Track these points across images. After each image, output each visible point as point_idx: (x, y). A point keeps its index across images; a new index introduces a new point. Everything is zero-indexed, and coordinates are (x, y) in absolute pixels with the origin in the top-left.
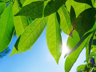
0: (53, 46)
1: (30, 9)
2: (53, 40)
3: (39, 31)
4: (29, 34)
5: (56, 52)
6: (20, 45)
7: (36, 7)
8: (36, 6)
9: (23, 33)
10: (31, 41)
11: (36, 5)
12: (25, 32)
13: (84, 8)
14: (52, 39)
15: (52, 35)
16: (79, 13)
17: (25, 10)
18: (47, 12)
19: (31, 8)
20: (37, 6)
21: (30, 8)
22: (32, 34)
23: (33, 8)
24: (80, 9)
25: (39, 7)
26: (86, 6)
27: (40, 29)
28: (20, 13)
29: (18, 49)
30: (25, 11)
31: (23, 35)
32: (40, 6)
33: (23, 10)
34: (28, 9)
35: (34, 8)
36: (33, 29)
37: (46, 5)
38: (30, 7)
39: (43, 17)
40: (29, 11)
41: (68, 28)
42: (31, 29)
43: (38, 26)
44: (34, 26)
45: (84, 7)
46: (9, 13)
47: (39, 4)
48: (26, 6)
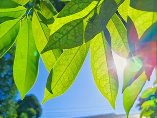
0: (105, 82)
1: (62, 37)
2: (104, 73)
3: (79, 61)
4: (65, 67)
5: (110, 91)
6: (54, 85)
7: (71, 32)
8: (70, 30)
9: (56, 66)
10: (69, 77)
11: (70, 28)
12: (59, 64)
13: (150, 21)
14: (102, 71)
15: (100, 66)
16: (142, 31)
17: (56, 40)
18: (89, 34)
19: (64, 35)
20: (72, 29)
21: (62, 35)
22: (69, 67)
23: (67, 34)
24: (143, 24)
25: (75, 30)
26: (153, 17)
27: (80, 58)
28: (49, 46)
29: (53, 91)
30: (54, 41)
31: (56, 69)
32: (76, 28)
33: (53, 40)
34: (59, 37)
35: (69, 35)
36: (70, 59)
37: (86, 24)
38: (62, 33)
39: (84, 44)
40: (61, 40)
41: (125, 48)
42: (66, 60)
43: (77, 55)
44: (71, 54)
45: (151, 19)
46: (28, 34)
47: (76, 26)
48: (56, 32)
